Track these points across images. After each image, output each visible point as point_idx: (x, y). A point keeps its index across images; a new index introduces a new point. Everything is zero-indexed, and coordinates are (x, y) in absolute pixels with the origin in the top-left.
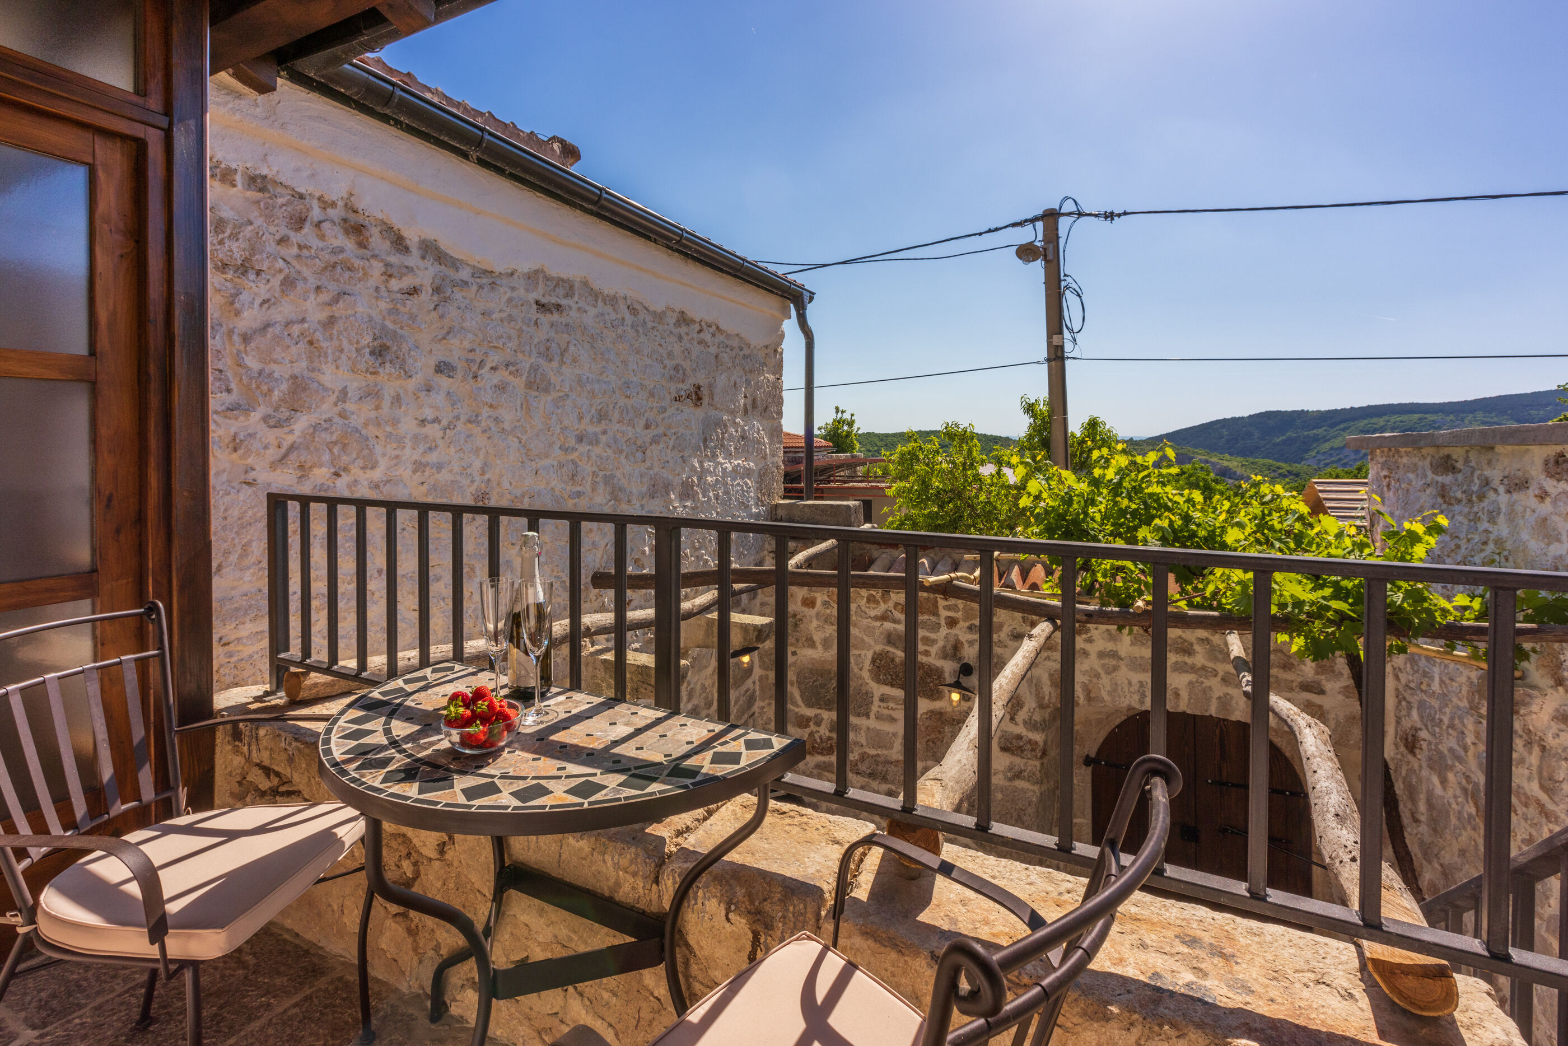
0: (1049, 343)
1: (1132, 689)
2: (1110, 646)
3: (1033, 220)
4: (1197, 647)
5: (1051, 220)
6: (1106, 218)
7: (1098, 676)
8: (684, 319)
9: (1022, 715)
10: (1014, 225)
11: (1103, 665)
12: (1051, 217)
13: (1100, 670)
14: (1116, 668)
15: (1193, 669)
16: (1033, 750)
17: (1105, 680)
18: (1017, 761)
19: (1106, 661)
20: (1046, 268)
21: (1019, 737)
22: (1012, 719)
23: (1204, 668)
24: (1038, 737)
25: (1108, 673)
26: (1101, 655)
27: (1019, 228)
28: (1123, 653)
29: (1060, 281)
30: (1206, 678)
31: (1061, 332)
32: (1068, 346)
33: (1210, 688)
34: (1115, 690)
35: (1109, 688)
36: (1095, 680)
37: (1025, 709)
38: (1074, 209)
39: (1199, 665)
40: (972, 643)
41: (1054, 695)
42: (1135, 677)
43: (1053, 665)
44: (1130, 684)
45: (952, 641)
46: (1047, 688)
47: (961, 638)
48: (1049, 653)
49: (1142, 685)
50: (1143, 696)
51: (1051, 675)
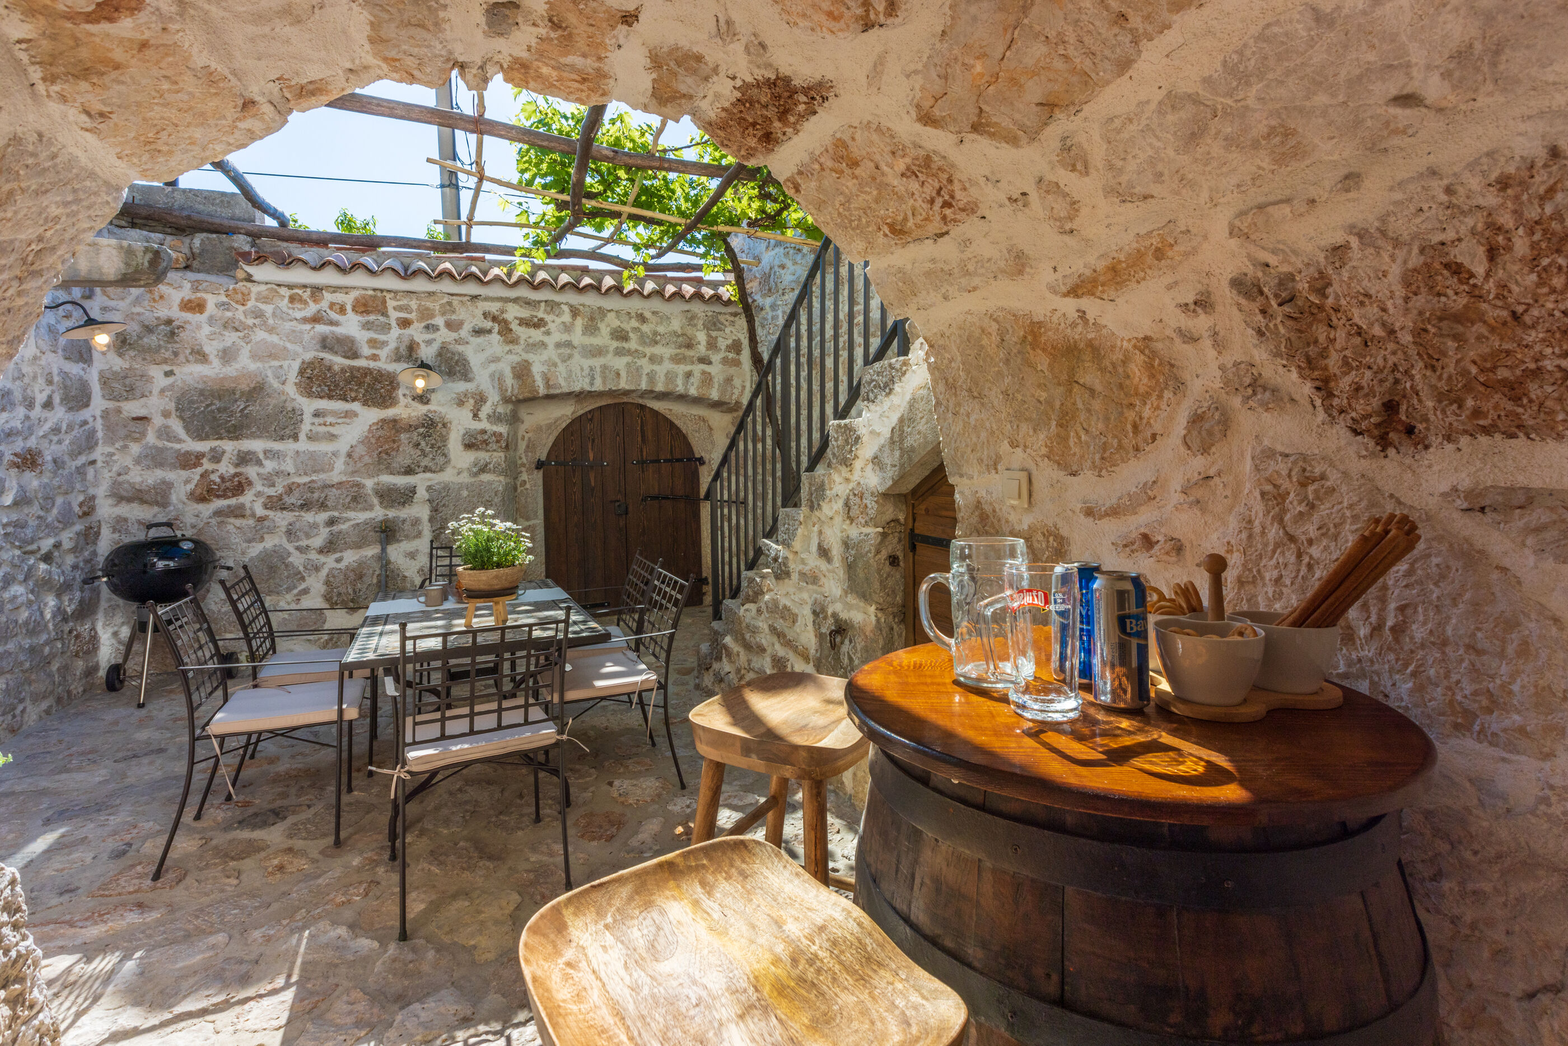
1: (584, 375)
2: (565, 337)
4: (631, 335)
7: (555, 365)
9: (486, 410)
11: (560, 355)
13: (558, 360)
14: (570, 357)
15: (629, 352)
16: (498, 442)
17: (562, 368)
18: (483, 456)
19: (562, 350)
21: (484, 432)
22: (475, 416)
23: (639, 351)
24: (502, 429)
25: (564, 361)
26: (558, 345)
28: (576, 343)
30: (639, 358)
33: (641, 366)
34: (570, 376)
35: (565, 374)
36: (553, 369)
37: (489, 403)
39: (633, 349)
40: (429, 343)
41: (516, 386)
42: (587, 363)
43: (515, 359)
44: (582, 369)
45: (406, 341)
46: (509, 381)
47: (416, 339)
48: (511, 347)
49: (591, 369)
50: (593, 378)
51: (513, 368)
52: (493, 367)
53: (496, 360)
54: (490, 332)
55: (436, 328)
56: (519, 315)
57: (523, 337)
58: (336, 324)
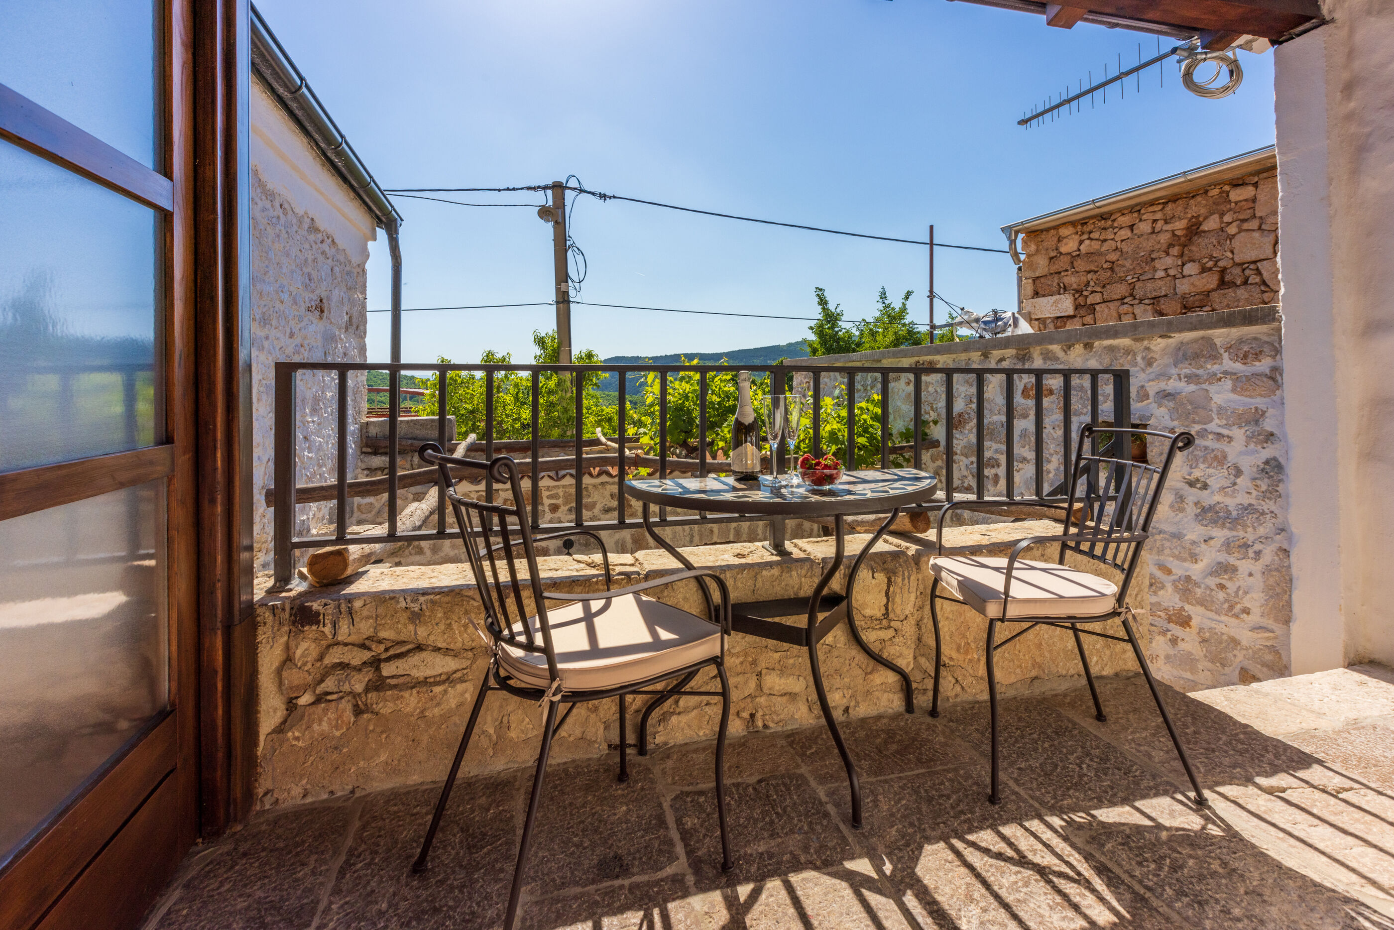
0: (558, 290)
1: (685, 534)
3: (545, 188)
5: (560, 191)
6: (601, 197)
8: (313, 228)
10: (529, 188)
12: (558, 188)
20: (554, 228)
27: (532, 192)
29: (566, 240)
31: (567, 282)
32: (572, 293)
35: (671, 536)
38: (577, 186)
44: (684, 531)
46: (629, 545)
49: (691, 530)
50: (692, 537)
52: (618, 536)
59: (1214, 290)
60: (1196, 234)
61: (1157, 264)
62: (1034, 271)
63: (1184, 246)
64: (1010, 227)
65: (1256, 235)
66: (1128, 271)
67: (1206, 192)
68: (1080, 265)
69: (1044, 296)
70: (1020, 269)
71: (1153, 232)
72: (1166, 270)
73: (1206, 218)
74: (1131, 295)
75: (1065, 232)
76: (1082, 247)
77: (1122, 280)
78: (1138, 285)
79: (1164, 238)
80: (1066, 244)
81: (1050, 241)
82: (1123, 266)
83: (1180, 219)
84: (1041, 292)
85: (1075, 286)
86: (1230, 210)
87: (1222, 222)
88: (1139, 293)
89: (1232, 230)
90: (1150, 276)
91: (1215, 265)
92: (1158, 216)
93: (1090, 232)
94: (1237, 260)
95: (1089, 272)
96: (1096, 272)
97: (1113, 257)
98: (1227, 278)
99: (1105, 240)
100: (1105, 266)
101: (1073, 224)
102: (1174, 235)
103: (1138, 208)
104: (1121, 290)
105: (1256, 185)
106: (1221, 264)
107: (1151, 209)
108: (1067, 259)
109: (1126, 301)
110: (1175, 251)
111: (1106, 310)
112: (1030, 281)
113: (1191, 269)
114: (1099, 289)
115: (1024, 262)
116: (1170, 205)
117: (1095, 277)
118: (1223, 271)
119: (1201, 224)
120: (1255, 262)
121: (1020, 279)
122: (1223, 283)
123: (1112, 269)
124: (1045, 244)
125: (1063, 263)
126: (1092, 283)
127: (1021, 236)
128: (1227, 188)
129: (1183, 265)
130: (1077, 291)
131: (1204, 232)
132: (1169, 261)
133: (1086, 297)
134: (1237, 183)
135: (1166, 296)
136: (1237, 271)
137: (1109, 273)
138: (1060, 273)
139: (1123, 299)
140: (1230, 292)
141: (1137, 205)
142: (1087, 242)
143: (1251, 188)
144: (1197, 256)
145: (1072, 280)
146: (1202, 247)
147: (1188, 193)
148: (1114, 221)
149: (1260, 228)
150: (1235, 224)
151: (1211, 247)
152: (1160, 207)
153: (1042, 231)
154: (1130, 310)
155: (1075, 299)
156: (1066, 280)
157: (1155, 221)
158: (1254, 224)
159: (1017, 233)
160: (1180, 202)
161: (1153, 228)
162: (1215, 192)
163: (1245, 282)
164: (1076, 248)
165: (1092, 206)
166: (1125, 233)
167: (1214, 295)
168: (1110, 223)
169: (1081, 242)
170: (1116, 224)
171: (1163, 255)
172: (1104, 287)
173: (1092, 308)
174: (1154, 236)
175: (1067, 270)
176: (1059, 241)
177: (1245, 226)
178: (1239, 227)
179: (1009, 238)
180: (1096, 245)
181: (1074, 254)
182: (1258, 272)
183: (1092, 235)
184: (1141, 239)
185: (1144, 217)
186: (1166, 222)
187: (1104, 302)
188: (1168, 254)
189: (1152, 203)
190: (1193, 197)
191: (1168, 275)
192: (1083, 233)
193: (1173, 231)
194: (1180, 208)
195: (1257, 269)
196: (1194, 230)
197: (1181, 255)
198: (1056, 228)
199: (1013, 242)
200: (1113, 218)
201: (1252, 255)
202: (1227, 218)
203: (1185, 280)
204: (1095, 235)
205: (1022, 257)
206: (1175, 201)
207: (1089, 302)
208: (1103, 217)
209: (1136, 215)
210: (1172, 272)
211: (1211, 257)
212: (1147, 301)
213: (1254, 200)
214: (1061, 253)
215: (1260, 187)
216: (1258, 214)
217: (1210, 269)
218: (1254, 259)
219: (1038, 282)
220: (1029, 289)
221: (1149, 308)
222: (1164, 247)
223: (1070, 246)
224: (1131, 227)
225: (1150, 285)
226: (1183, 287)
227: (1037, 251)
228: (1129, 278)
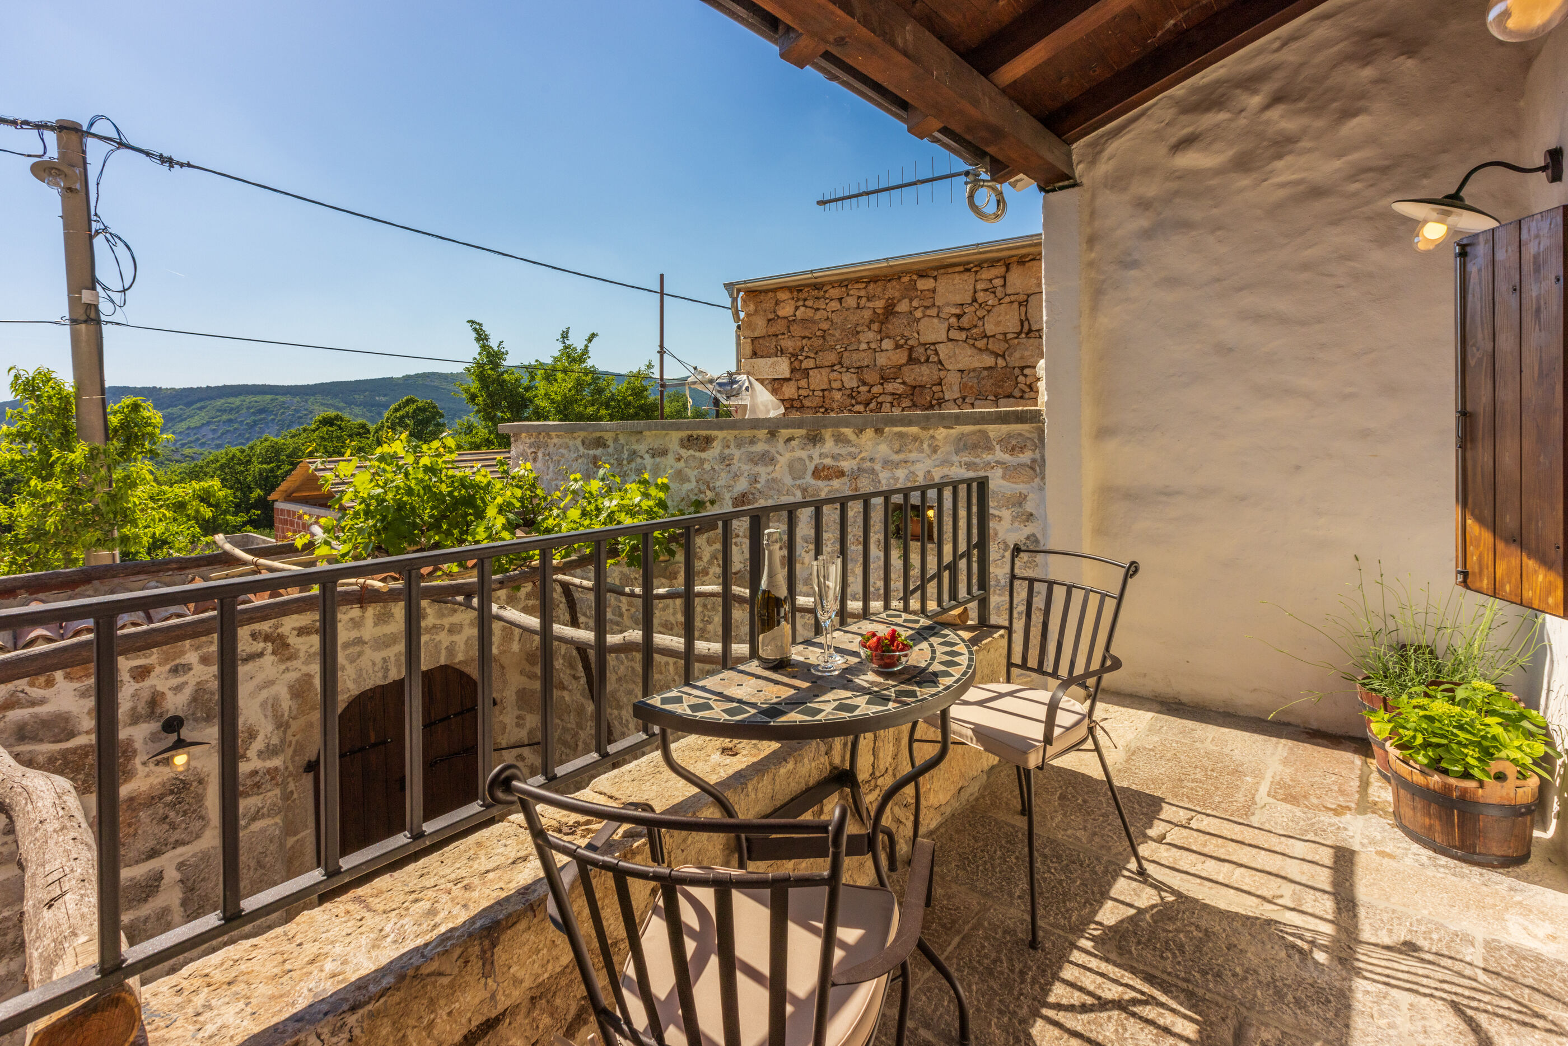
1: (376, 669)
2: (354, 634)
3: (40, 126)
5: (72, 136)
6: (162, 162)
9: (257, 746)
11: (346, 656)
12: (70, 132)
14: (360, 654)
16: (273, 779)
17: (350, 670)
18: (254, 801)
19: (348, 651)
21: (255, 772)
23: (434, 626)
24: (277, 762)
25: (351, 662)
26: (347, 645)
28: (366, 637)
29: (89, 220)
30: (437, 634)
31: (94, 289)
33: (440, 641)
34: (360, 676)
35: (354, 676)
37: (260, 738)
38: (113, 135)
39: (431, 625)
40: (177, 689)
41: (294, 707)
42: (378, 656)
43: (293, 676)
44: (374, 664)
45: (146, 695)
46: (286, 703)
47: (159, 688)
48: (289, 664)
49: (385, 660)
50: (387, 670)
51: (291, 688)
52: (265, 694)
53: (269, 683)
54: (261, 655)
55: (187, 668)
56: (298, 625)
57: (303, 648)
58: (42, 702)
59: (905, 365)
60: (891, 313)
61: (861, 337)
62: (753, 331)
63: (882, 323)
64: (732, 284)
65: (936, 321)
66: (838, 341)
67: (900, 278)
68: (797, 330)
69: (762, 357)
70: (739, 327)
71: (858, 308)
72: (868, 343)
73: (899, 301)
74: (840, 363)
75: (782, 296)
76: (797, 313)
77: (832, 348)
78: (846, 354)
79: (867, 314)
80: (783, 308)
81: (768, 303)
82: (834, 336)
83: (880, 298)
84: (760, 353)
85: (791, 350)
86: (917, 297)
87: (911, 306)
88: (846, 362)
89: (918, 314)
90: (855, 347)
91: (906, 343)
92: (862, 293)
93: (805, 300)
94: (922, 341)
95: (804, 338)
96: (810, 338)
97: (825, 326)
98: (914, 355)
99: (818, 309)
100: (818, 333)
101: (790, 289)
102: (875, 312)
103: (846, 283)
104: (831, 357)
105: (935, 278)
106: (910, 342)
107: (856, 286)
108: (784, 322)
109: (835, 368)
110: (875, 327)
111: (819, 376)
112: (749, 340)
113: (887, 344)
114: (812, 355)
115: (743, 320)
116: (872, 285)
117: (809, 343)
118: (911, 349)
119: (895, 306)
120: (934, 344)
121: (738, 337)
122: (911, 360)
123: (823, 337)
124: (764, 305)
125: (780, 326)
126: (806, 349)
127: (741, 294)
128: (915, 277)
129: (881, 340)
130: (793, 355)
131: (898, 313)
132: (870, 335)
133: (801, 362)
134: (922, 274)
135: (868, 366)
136: (921, 350)
137: (821, 341)
138: (777, 335)
139: (833, 366)
140: (916, 368)
141: (845, 280)
142: (802, 309)
143: (932, 280)
144: (892, 333)
145: (788, 344)
146: (896, 326)
147: (885, 276)
148: (826, 292)
149: (938, 316)
150: (920, 309)
151: (902, 326)
152: (864, 285)
153: (760, 292)
154: (839, 377)
155: (791, 363)
156: (783, 343)
157: (859, 297)
158: (933, 312)
159: (739, 291)
160: (880, 283)
161: (858, 304)
162: (906, 279)
163: (927, 360)
164: (792, 313)
165: (810, 276)
166: (835, 305)
167: (905, 369)
168: (822, 293)
169: (797, 308)
170: (827, 296)
171: (866, 329)
172: (816, 353)
173: (806, 373)
174: (859, 311)
175: (783, 334)
176: (777, 304)
177: (928, 312)
178: (923, 312)
179: (731, 296)
180: (810, 313)
181: (791, 319)
182: (937, 353)
183: (807, 303)
184: (848, 313)
185: (851, 292)
186: (868, 300)
187: (817, 367)
188: (870, 329)
189: (857, 281)
190: (889, 281)
191: (870, 348)
192: (798, 300)
193: (874, 309)
194: (879, 289)
195: (936, 350)
196: (890, 311)
197: (880, 332)
198: (774, 290)
199: (734, 300)
200: (825, 289)
201: (931, 338)
202: (915, 304)
203: (883, 354)
204: (809, 303)
205: (742, 315)
206: (875, 282)
207: (803, 367)
208: (817, 286)
209: (844, 289)
210: (873, 346)
211: (903, 336)
212: (852, 370)
213: (934, 291)
214: (778, 317)
215: (939, 281)
216: (937, 304)
217: (902, 346)
218: (933, 341)
219: (756, 342)
220: (748, 349)
221: (855, 376)
222: (867, 321)
223: (786, 310)
224: (840, 300)
225: (855, 356)
226: (882, 360)
227: (756, 311)
228: (838, 347)
